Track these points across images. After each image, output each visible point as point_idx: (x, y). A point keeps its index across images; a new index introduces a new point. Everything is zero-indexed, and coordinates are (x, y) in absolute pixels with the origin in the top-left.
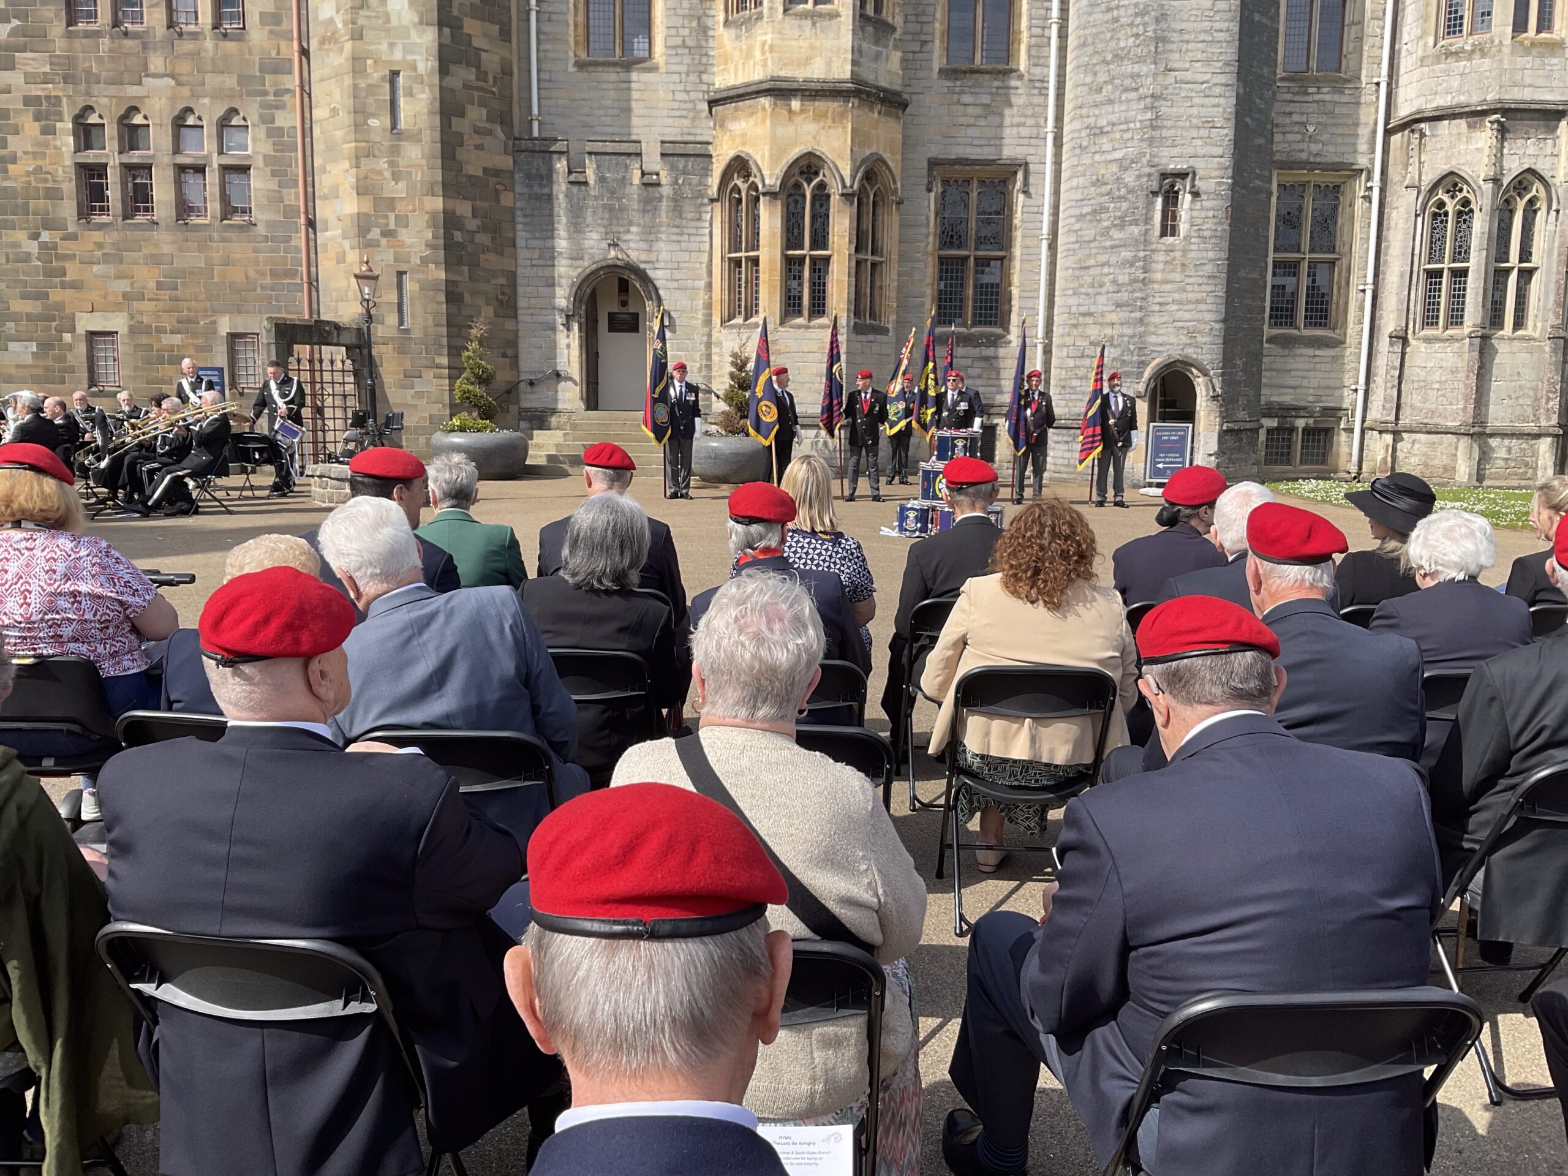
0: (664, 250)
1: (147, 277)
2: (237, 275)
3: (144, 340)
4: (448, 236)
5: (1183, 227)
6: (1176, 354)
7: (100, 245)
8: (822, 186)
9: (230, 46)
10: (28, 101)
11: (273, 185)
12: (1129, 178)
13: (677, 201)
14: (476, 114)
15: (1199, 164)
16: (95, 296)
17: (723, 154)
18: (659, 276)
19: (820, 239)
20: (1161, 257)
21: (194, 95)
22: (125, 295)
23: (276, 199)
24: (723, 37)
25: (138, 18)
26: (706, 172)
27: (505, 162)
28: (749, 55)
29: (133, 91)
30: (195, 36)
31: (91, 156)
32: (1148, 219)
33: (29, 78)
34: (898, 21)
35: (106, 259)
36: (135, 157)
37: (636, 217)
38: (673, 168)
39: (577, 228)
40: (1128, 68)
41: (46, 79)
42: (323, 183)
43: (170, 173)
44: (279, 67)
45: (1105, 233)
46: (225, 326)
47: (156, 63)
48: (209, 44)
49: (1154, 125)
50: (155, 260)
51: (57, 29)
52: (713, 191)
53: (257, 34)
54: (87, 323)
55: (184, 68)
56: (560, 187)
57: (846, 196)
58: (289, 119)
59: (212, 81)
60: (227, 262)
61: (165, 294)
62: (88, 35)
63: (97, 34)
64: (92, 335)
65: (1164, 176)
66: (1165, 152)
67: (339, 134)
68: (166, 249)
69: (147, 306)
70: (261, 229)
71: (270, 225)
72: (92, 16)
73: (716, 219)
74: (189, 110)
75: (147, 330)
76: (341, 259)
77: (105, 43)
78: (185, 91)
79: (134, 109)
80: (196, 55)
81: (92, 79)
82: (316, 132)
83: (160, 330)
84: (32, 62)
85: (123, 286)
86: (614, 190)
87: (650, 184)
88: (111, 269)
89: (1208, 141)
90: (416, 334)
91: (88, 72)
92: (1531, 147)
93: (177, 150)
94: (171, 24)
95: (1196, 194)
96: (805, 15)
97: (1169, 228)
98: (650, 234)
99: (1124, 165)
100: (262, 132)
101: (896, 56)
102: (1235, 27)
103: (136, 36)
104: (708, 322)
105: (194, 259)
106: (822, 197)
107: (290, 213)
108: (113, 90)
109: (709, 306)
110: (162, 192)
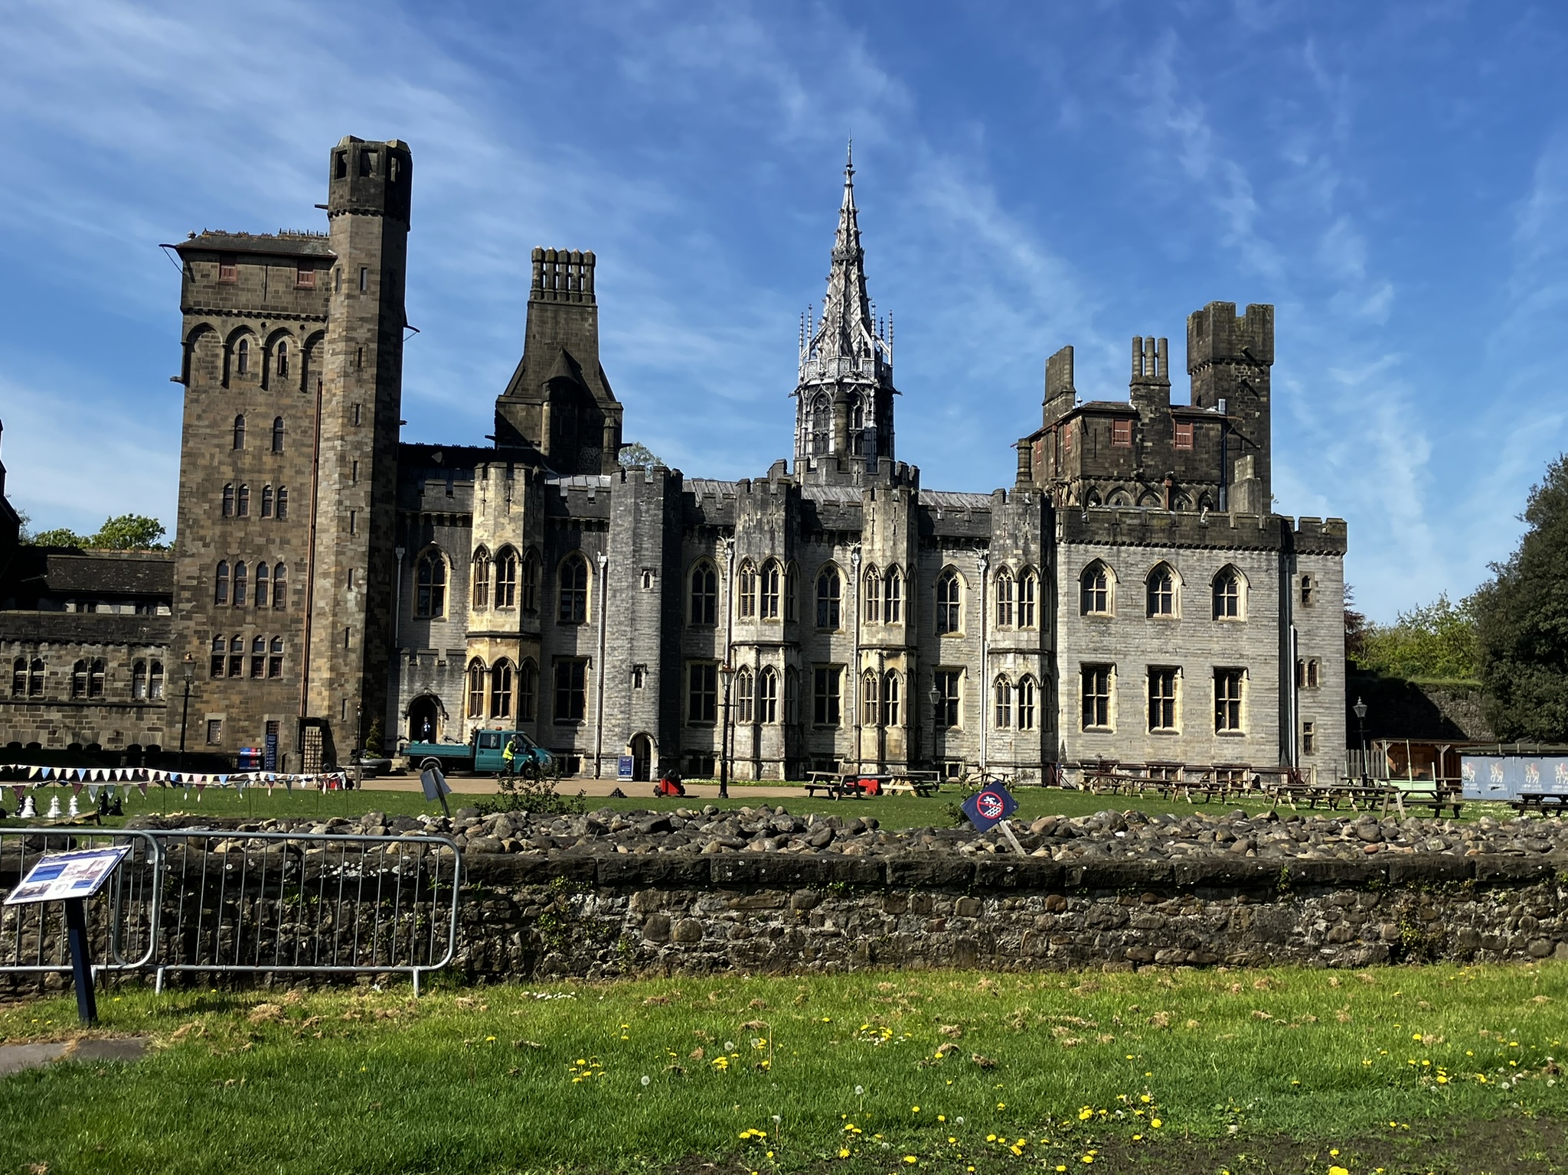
0: (446, 690)
1: (236, 699)
2: (273, 699)
3: (232, 723)
4: (364, 686)
5: (643, 684)
6: (641, 730)
7: (218, 687)
8: (508, 668)
9: (279, 613)
10: (196, 632)
11: (291, 664)
12: (624, 667)
13: (452, 672)
14: (377, 642)
15: (648, 663)
16: (214, 707)
17: (471, 654)
18: (443, 699)
19: (507, 687)
20: (635, 695)
21: (263, 631)
22: (227, 706)
23: (291, 670)
24: (472, 614)
25: (243, 602)
26: (464, 661)
27: (386, 658)
28: (482, 621)
29: (238, 629)
30: (266, 609)
31: (218, 653)
32: (630, 682)
33: (197, 624)
34: (539, 609)
35: (220, 692)
36: (237, 653)
37: (435, 677)
38: (451, 660)
39: (411, 681)
40: (623, 628)
41: (204, 624)
42: (313, 665)
43: (250, 660)
44: (299, 621)
45: (617, 686)
46: (266, 718)
47: (249, 619)
48: (270, 612)
49: (631, 649)
50: (240, 693)
51: (210, 607)
52: (467, 668)
53: (290, 610)
54: (209, 716)
55: (259, 621)
56: (405, 667)
57: (517, 673)
58: (301, 640)
59: (270, 626)
60: (269, 694)
61: (243, 706)
62: (222, 608)
63: (227, 608)
64: (210, 721)
65: (635, 666)
66: (636, 658)
67: (323, 649)
68: (245, 688)
69: (235, 710)
70: (285, 681)
71: (288, 679)
72: (224, 601)
73: (467, 678)
74: (260, 636)
75: (234, 720)
76: (320, 694)
77: (229, 611)
78: (259, 629)
79: (238, 636)
80: (265, 617)
81: (222, 624)
82: (312, 646)
83: (240, 720)
84: (199, 617)
85: (227, 702)
86: (427, 668)
87: (441, 665)
88: (222, 696)
89: (651, 655)
90: (348, 723)
91: (221, 622)
92: (770, 657)
93: (253, 651)
94: (256, 605)
95: (647, 673)
96: (502, 610)
97: (638, 684)
98: (440, 684)
99: (623, 661)
100: (289, 645)
101: (538, 621)
102: (659, 615)
103: (242, 609)
104: (462, 716)
105: (257, 693)
106: (508, 672)
107: (298, 675)
108: (230, 628)
109: (463, 711)
110: (245, 666)
